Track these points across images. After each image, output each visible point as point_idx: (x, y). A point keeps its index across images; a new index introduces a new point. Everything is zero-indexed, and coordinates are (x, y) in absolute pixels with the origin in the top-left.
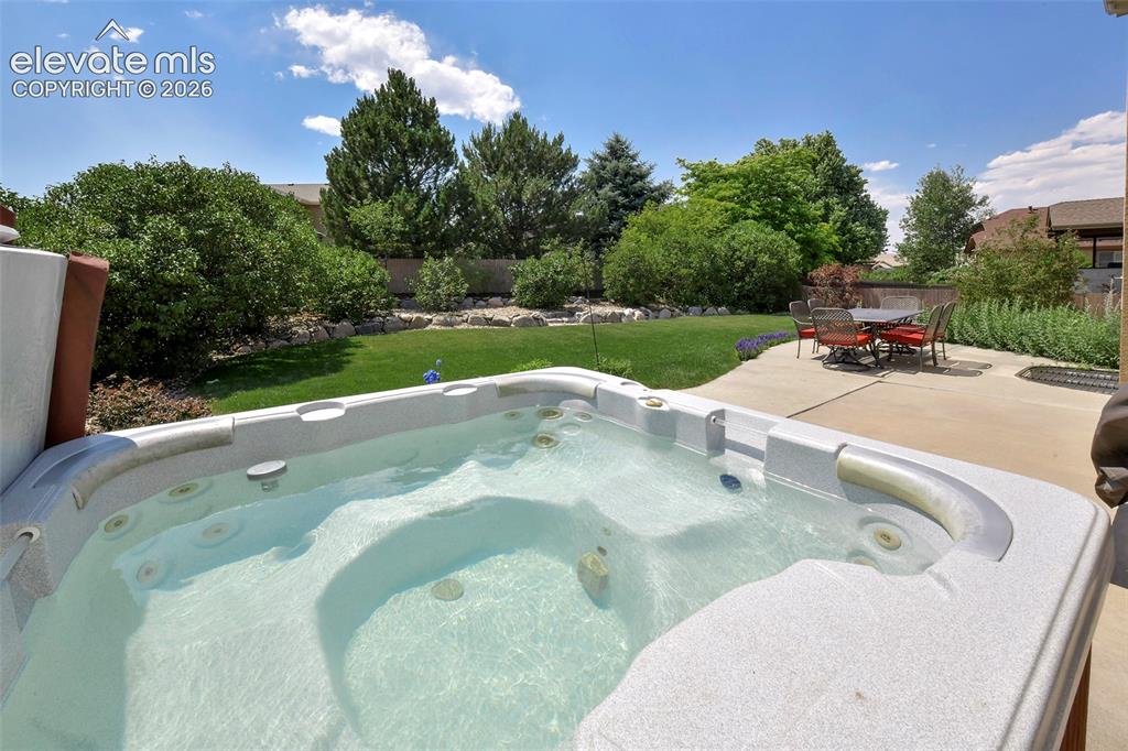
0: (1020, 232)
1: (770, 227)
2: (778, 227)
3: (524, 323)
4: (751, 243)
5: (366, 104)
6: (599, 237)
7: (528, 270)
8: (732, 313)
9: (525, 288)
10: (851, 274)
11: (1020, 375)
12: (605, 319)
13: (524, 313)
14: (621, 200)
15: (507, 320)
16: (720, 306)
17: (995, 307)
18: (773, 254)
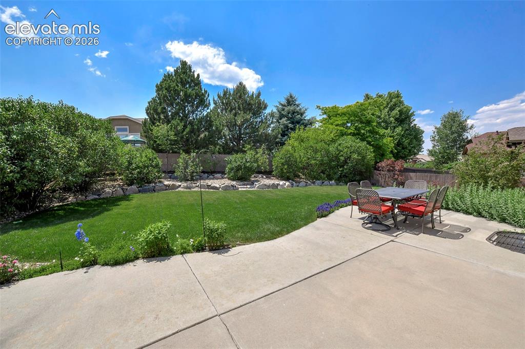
0: (493, 143)
1: (359, 139)
2: (363, 140)
3: (226, 188)
4: (348, 148)
5: (168, 76)
6: (274, 143)
7: (234, 160)
8: (337, 184)
9: (232, 169)
10: (399, 165)
11: (489, 239)
12: (269, 187)
13: (227, 182)
14: (290, 125)
15: (218, 186)
16: (331, 180)
17: (475, 188)
18: (359, 154)
